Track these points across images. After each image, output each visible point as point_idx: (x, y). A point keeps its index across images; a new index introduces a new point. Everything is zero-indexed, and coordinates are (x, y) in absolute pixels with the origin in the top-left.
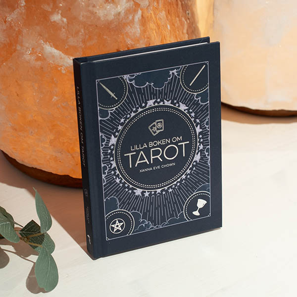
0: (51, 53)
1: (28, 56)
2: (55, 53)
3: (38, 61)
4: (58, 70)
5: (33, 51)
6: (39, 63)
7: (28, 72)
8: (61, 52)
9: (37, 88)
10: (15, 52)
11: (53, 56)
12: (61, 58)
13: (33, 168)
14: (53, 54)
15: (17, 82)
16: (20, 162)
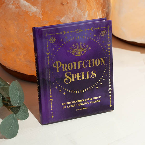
0: (24, 4)
1: (11, 6)
2: (26, 4)
3: (16, 8)
4: (28, 14)
5: (14, 3)
6: (17, 10)
7: (11, 15)
8: (29, 4)
9: (16, 25)
10: (4, 3)
11: (25, 6)
12: (29, 7)
13: (15, 71)
14: (25, 4)
15: (5, 21)
16: (8, 68)
